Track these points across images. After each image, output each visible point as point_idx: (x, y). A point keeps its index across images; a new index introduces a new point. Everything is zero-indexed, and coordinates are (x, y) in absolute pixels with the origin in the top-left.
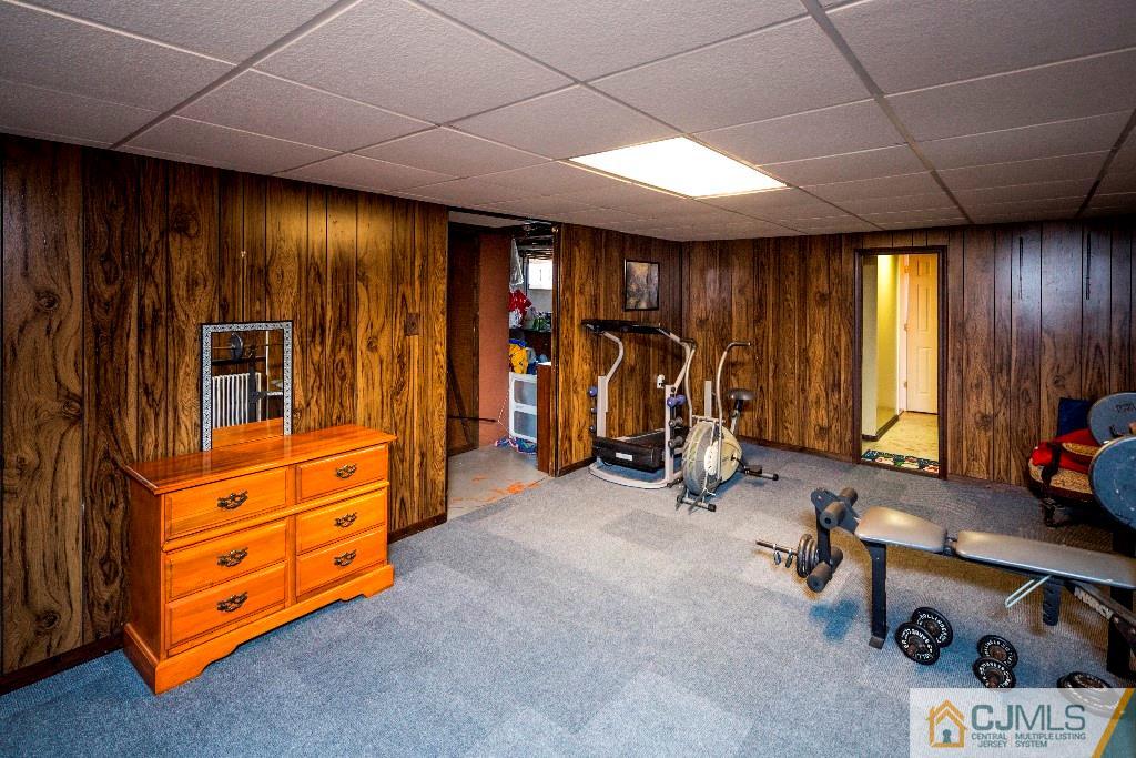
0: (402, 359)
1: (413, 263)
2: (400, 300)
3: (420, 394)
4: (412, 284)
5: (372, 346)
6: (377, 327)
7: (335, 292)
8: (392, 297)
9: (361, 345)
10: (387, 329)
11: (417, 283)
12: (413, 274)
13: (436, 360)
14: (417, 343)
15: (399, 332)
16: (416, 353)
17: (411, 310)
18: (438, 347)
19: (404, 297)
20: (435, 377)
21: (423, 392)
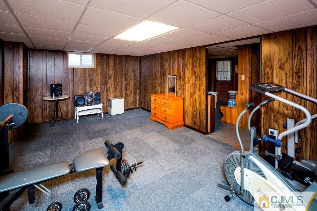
0: (195, 86)
1: (197, 62)
2: (194, 72)
3: (199, 97)
4: (197, 68)
5: (188, 82)
6: (189, 78)
7: (182, 70)
8: (192, 71)
9: (187, 82)
10: (191, 79)
11: (198, 67)
12: (197, 65)
13: (203, 88)
14: (198, 83)
15: (194, 80)
16: (198, 85)
17: (196, 74)
18: (203, 85)
19: (195, 71)
20: (203, 93)
21: (199, 96)
